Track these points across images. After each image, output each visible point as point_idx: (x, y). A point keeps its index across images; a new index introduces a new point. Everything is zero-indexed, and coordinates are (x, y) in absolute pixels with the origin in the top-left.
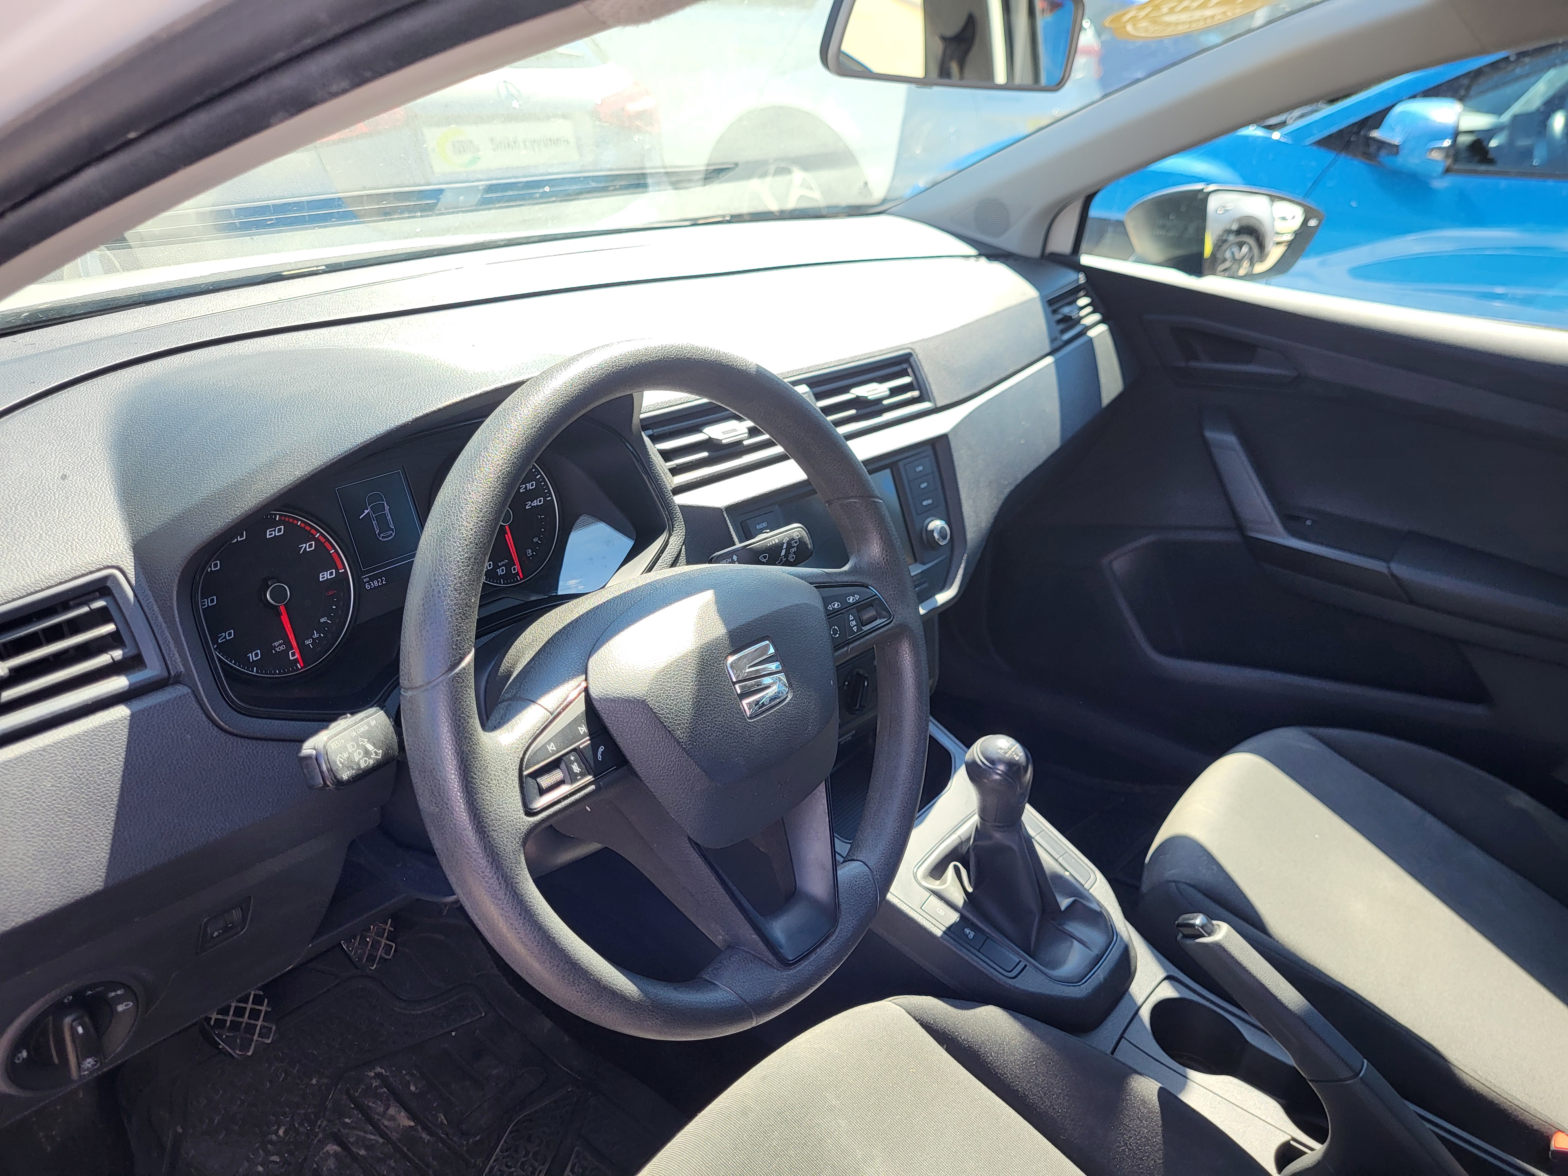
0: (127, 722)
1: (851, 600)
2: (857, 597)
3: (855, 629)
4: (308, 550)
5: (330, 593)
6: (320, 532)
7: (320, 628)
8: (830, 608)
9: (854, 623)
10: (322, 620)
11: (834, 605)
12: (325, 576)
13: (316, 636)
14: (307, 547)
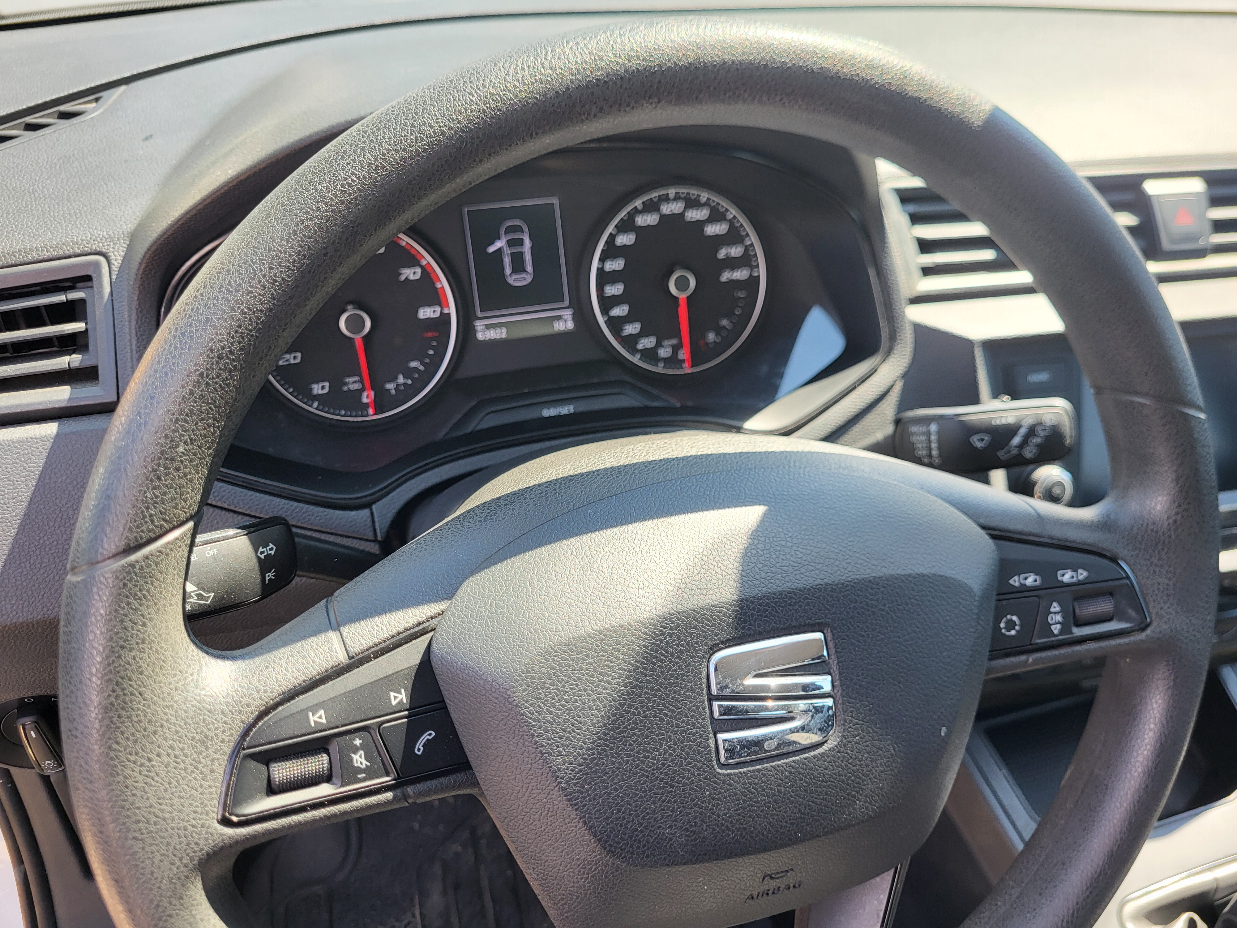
0: (48, 445)
1: (1067, 577)
2: (1082, 574)
3: (1056, 629)
4: (412, 277)
5: (430, 334)
6: (427, 259)
7: (408, 373)
8: (1015, 581)
9: (1059, 618)
10: (413, 364)
11: (1026, 579)
12: (426, 313)
13: (401, 379)
14: (411, 274)
